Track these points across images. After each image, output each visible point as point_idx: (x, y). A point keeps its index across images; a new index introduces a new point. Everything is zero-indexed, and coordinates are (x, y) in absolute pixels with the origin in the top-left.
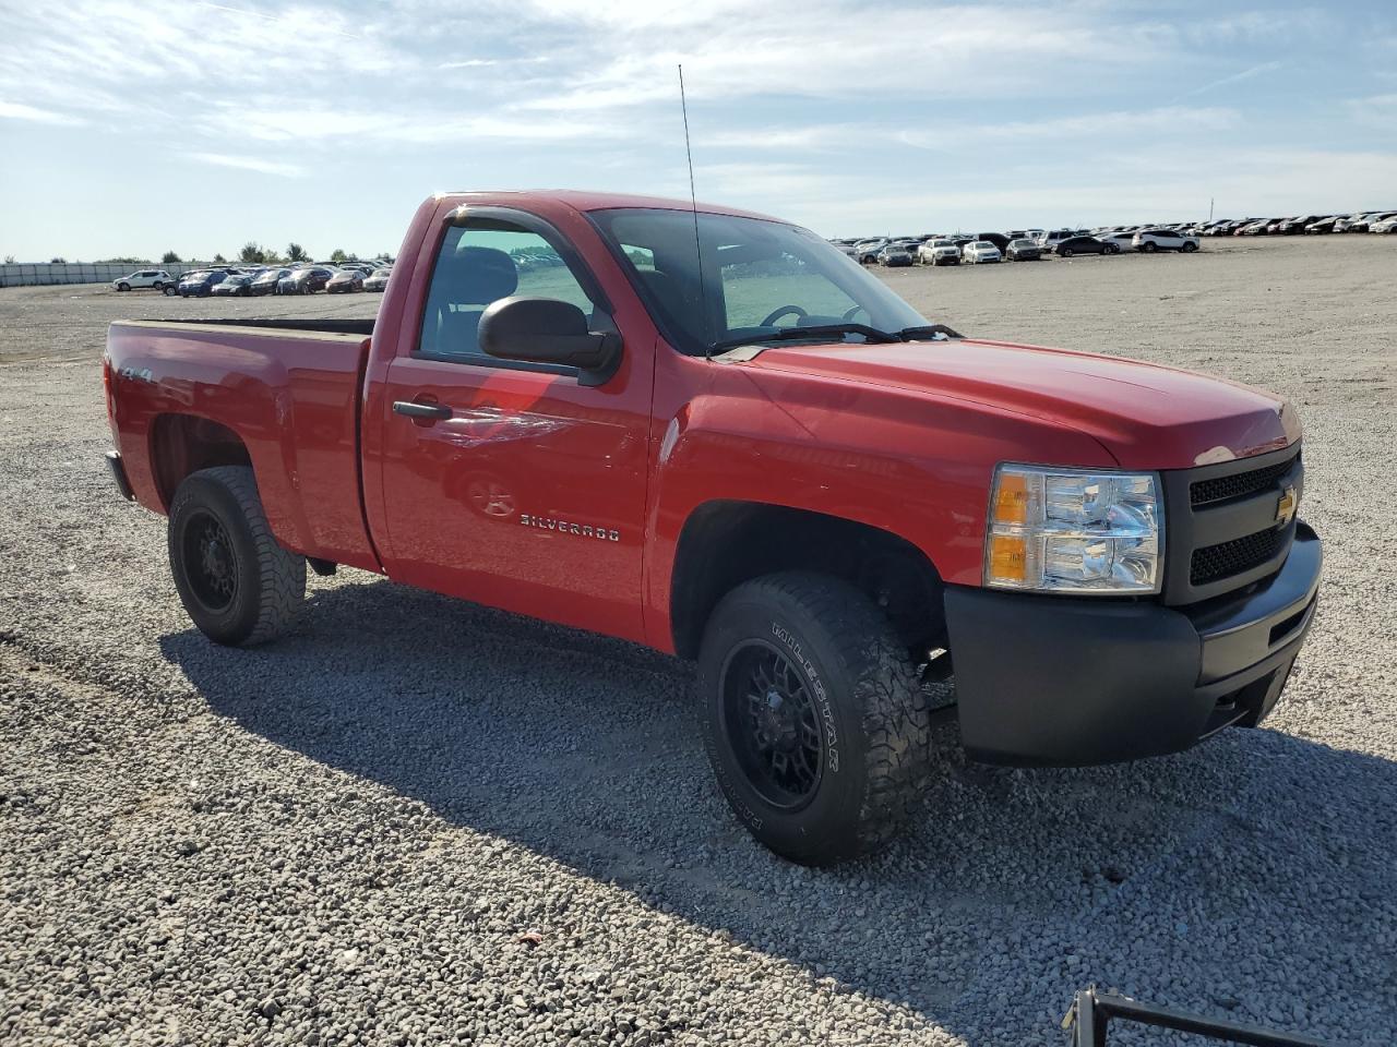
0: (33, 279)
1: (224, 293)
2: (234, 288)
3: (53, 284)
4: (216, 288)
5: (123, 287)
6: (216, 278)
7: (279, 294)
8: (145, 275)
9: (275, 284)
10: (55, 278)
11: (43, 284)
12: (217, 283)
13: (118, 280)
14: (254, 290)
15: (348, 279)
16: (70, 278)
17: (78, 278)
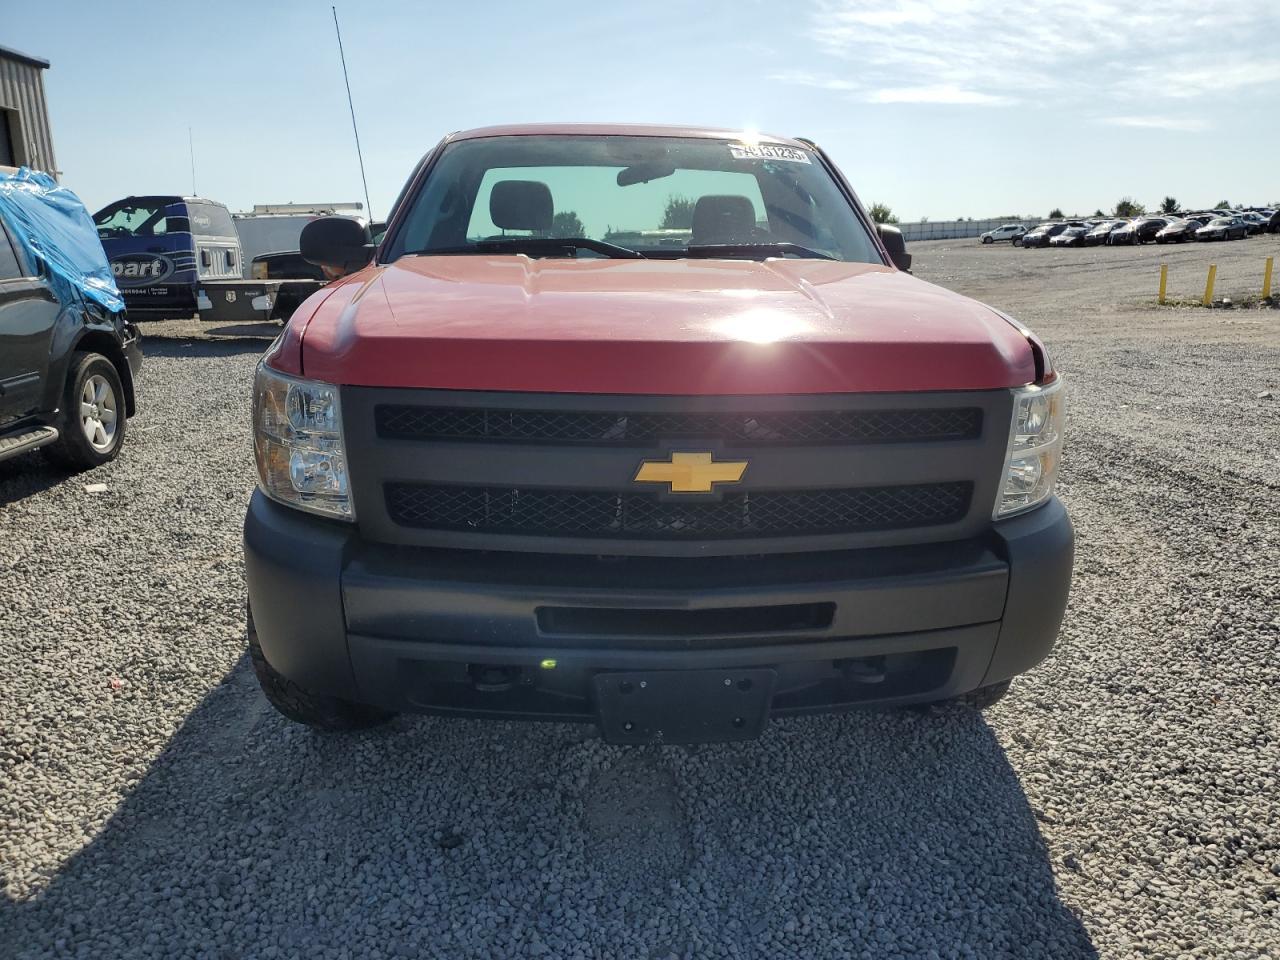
0: (929, 236)
1: (1061, 244)
2: (1069, 239)
3: (943, 238)
4: (1054, 239)
5: (988, 241)
6: (1057, 230)
7: (1109, 245)
8: (1007, 229)
9: (1107, 235)
10: (945, 234)
11: (935, 239)
12: (1055, 235)
13: (985, 234)
14: (1087, 241)
15: (1181, 229)
16: (958, 233)
17: (964, 233)
